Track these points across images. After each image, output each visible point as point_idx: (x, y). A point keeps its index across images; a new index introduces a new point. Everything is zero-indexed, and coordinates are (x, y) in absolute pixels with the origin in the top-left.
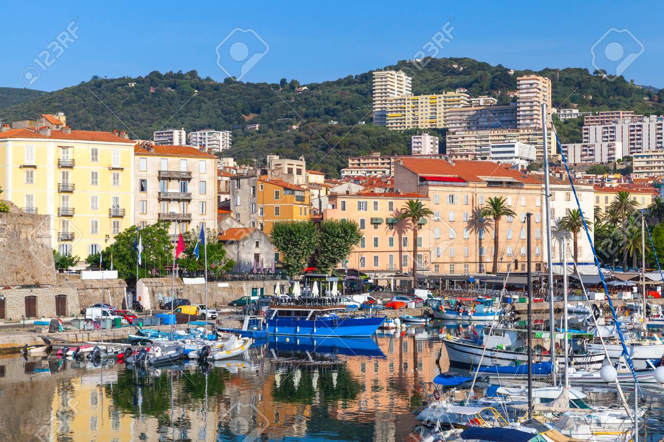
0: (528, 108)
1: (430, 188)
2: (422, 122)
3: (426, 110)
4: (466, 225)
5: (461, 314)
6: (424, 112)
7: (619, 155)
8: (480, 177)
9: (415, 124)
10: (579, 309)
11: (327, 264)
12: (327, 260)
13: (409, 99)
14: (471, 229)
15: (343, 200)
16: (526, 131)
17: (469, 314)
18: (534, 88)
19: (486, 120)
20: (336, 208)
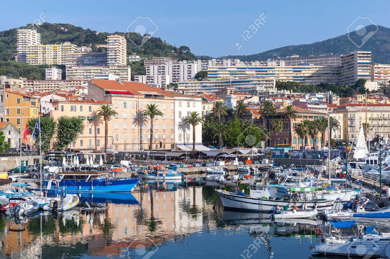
0: (114, 54)
1: (113, 98)
2: (48, 61)
3: (51, 54)
4: (133, 121)
5: (158, 176)
6: (50, 55)
7: (168, 82)
8: (140, 92)
9: (44, 62)
10: (216, 171)
11: (62, 145)
12: (62, 143)
13: (40, 47)
14: (136, 123)
15: (62, 104)
16: (113, 67)
17: (164, 176)
18: (117, 42)
19: (88, 60)
20: (58, 110)
